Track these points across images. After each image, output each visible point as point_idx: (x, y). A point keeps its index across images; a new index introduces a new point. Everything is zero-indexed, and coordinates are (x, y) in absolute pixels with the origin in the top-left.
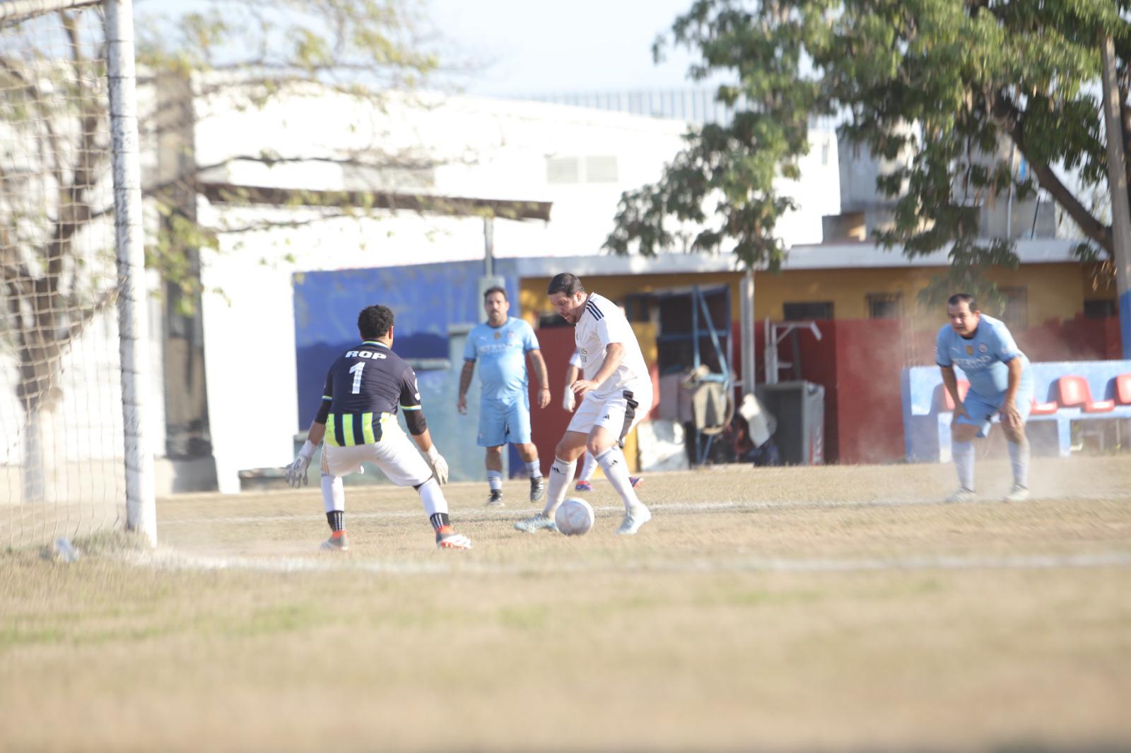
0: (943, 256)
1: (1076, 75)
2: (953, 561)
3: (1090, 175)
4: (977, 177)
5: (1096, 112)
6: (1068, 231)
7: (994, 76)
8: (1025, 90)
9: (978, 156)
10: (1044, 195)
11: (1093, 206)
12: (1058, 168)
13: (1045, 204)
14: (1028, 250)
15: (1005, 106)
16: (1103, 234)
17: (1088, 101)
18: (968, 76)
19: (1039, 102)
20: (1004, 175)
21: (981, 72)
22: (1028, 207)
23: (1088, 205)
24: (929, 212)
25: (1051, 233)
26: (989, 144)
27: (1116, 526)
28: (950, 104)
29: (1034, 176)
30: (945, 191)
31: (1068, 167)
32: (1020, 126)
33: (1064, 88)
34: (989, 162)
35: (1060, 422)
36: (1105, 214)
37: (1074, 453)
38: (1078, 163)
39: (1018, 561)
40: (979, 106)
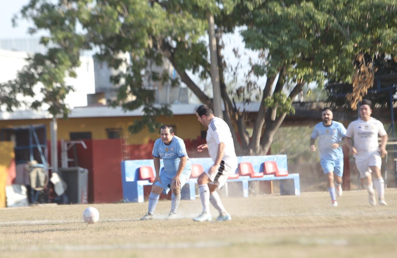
0: (139, 112)
1: (197, 33)
2: (144, 246)
3: (203, 76)
4: (154, 77)
5: (206, 48)
6: (194, 101)
7: (161, 32)
8: (176, 39)
9: (155, 68)
10: (183, 85)
11: (205, 89)
12: (189, 73)
13: (184, 89)
14: (177, 109)
15: (166, 46)
16: (209, 102)
17: (202, 44)
18: (150, 32)
19: (181, 44)
20: (166, 76)
21: (155, 31)
22: (176, 90)
23: (202, 89)
24: (134, 92)
25: (186, 102)
26: (159, 62)
27: (215, 230)
28: (142, 45)
29: (179, 76)
30: (140, 82)
31: (194, 73)
32: (173, 54)
33: (192, 38)
34: (159, 70)
35: (190, 184)
36: (210, 93)
37: (196, 198)
38: (198, 71)
39: (172, 245)
40: (155, 46)
